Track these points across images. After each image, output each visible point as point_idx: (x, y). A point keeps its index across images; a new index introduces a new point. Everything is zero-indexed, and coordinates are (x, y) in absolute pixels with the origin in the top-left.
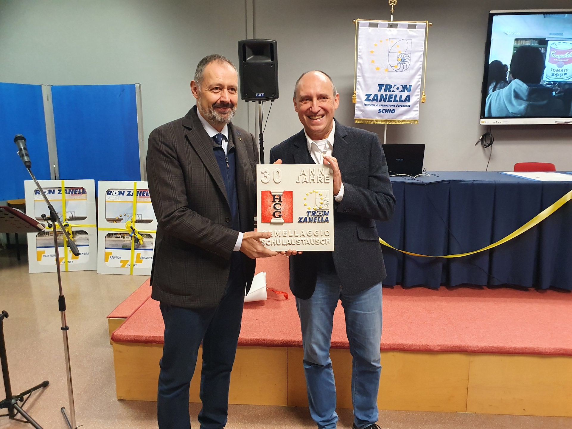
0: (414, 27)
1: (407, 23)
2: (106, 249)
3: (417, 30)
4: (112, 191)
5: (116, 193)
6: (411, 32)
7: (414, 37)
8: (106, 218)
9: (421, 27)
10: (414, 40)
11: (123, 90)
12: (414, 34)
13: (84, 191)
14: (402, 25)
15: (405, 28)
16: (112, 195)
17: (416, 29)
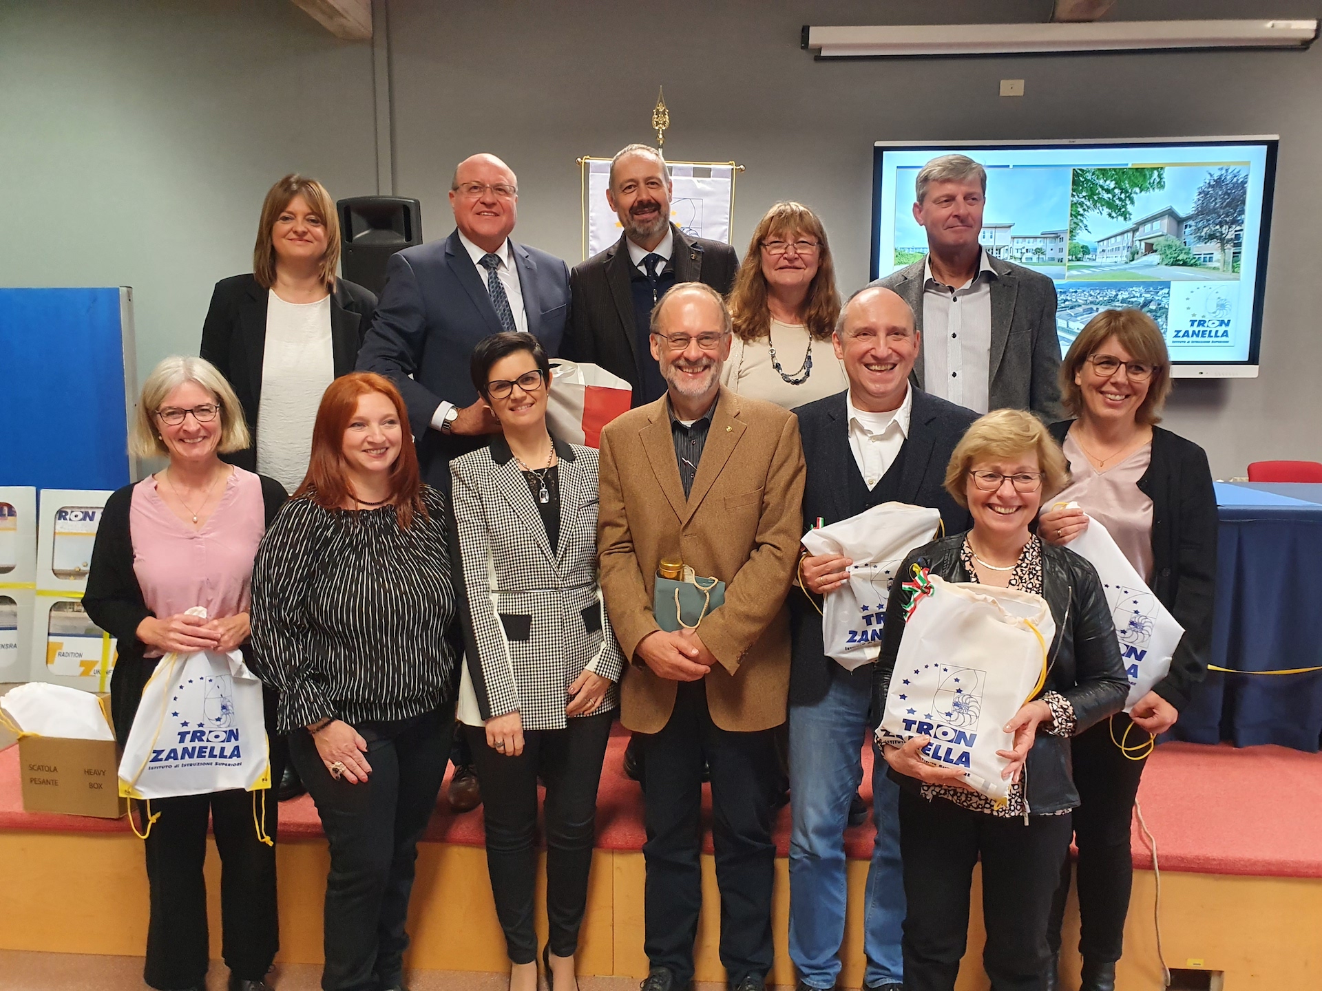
0: (706, 173)
1: (691, 165)
2: (51, 637)
3: (712, 180)
4: (69, 511)
5: (76, 516)
6: (700, 184)
7: (707, 194)
8: (54, 568)
9: (721, 174)
10: (706, 201)
11: (95, 300)
12: (708, 188)
13: (12, 512)
14: (680, 169)
15: (690, 176)
16: (68, 519)
17: (712, 178)
